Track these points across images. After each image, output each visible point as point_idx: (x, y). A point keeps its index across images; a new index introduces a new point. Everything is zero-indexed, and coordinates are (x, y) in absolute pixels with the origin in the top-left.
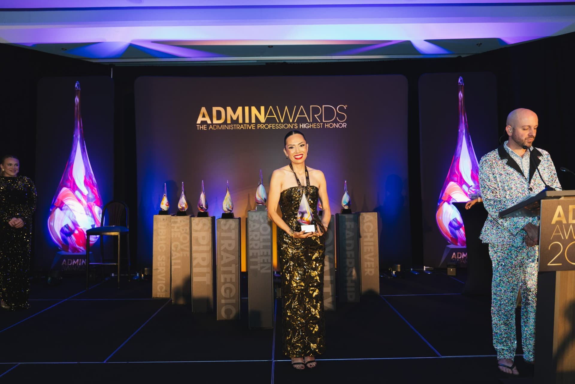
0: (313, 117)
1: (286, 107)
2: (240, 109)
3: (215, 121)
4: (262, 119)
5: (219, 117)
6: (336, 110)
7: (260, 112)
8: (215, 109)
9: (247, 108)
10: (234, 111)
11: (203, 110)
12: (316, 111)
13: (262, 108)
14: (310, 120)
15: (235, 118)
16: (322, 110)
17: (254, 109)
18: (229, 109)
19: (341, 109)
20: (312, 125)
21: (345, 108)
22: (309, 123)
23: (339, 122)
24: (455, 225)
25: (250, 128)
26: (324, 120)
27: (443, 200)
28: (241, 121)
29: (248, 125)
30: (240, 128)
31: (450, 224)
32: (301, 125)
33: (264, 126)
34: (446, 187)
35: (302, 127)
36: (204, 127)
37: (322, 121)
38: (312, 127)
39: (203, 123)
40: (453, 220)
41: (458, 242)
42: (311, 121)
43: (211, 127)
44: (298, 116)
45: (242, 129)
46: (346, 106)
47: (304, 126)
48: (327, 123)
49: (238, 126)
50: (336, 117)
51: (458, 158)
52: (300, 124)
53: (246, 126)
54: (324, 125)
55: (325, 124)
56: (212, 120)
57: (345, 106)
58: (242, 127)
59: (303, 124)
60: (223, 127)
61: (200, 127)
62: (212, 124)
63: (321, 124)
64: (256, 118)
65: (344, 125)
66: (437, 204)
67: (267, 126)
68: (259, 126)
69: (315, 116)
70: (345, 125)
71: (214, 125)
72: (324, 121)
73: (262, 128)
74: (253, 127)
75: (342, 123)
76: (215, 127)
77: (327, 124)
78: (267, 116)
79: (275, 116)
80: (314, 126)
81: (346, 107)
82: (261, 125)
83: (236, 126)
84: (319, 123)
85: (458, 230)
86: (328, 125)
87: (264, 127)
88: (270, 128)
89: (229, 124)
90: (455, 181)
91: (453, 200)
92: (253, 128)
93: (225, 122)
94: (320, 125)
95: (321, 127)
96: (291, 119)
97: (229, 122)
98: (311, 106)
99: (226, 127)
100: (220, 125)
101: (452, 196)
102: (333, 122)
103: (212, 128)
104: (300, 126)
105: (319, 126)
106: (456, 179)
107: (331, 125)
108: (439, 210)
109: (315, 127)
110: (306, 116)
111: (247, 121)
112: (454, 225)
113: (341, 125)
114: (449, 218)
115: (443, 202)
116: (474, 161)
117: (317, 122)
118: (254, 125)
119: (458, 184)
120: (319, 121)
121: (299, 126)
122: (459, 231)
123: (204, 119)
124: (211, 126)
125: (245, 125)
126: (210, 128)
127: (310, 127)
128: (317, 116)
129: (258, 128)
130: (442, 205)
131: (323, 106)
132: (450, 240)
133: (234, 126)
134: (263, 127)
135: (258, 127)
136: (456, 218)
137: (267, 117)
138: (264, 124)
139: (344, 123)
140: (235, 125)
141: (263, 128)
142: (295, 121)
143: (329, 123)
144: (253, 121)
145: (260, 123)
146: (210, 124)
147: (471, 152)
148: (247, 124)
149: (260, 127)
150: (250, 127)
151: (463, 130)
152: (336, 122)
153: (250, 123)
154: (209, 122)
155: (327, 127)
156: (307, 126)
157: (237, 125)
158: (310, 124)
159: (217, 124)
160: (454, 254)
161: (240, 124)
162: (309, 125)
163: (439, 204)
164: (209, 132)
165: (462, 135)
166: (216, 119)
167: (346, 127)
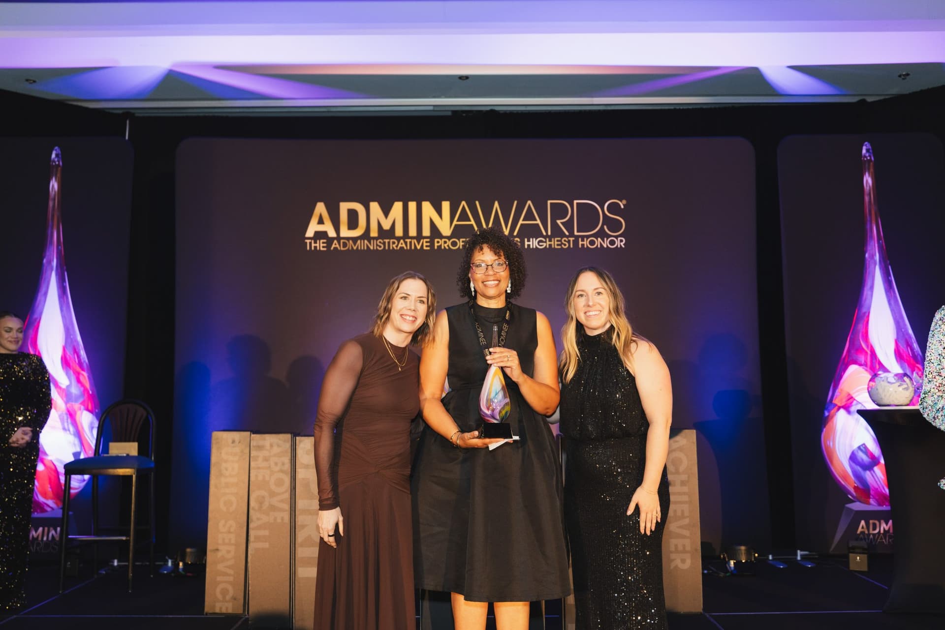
0: (554, 224)
1: (496, 204)
2: (398, 206)
3: (345, 232)
4: (445, 228)
5: (353, 222)
6: (603, 210)
7: (439, 212)
8: (344, 207)
9: (412, 206)
10: (386, 211)
11: (320, 208)
12: (559, 212)
13: (446, 206)
14: (546, 231)
15: (386, 226)
16: (572, 208)
17: (427, 206)
18: (375, 206)
19: (613, 208)
20: (550, 241)
21: (622, 207)
22: (545, 237)
23: (609, 236)
24: (862, 460)
25: (419, 247)
26: (578, 231)
27: (836, 405)
28: (399, 232)
29: (415, 241)
30: (397, 246)
31: (853, 458)
32: (529, 241)
33: (449, 243)
34: (841, 377)
35: (529, 245)
36: (321, 245)
37: (572, 234)
38: (550, 245)
39: (320, 235)
40: (859, 448)
41: (871, 497)
42: (549, 233)
43: (335, 245)
44: (521, 222)
45: (403, 247)
46: (624, 202)
47: (533, 243)
48: (583, 237)
49: (394, 243)
50: (602, 227)
51: (865, 313)
52: (526, 240)
53: (411, 243)
54: (576, 242)
55: (580, 239)
56: (337, 229)
57: (621, 201)
58: (402, 244)
59: (531, 239)
60: (362, 245)
61: (313, 245)
62: (339, 238)
63: (571, 239)
64: (433, 225)
65: (620, 243)
66: (824, 413)
67: (454, 244)
68: (438, 242)
69: (559, 222)
70: (621, 241)
71: (342, 241)
72: (576, 233)
73: (444, 247)
74: (425, 244)
75: (617, 237)
76: (345, 245)
77: (583, 240)
78: (455, 222)
79: (473, 222)
80: (555, 243)
81: (624, 205)
82: (442, 242)
83: (389, 243)
84: (567, 237)
85: (870, 471)
86: (586, 243)
87: (448, 246)
88: (461, 247)
89: (374, 238)
90: (860, 365)
91: (856, 404)
92: (425, 248)
93: (366, 235)
94: (569, 242)
95: (569, 245)
96: (506, 227)
97: (374, 233)
98: (549, 202)
99: (367, 246)
100: (355, 240)
101: (854, 396)
102: (596, 235)
103: (337, 246)
104: (526, 243)
105: (567, 243)
106: (862, 359)
107: (592, 243)
108: (827, 427)
109: (558, 245)
110: (539, 222)
111: (413, 232)
112: (860, 460)
113: (612, 243)
114: (851, 446)
115: (837, 407)
116: (900, 321)
117: (564, 235)
118: (428, 240)
119: (866, 370)
120: (567, 233)
121: (523, 243)
122: (872, 472)
123: (321, 228)
124: (335, 242)
125: (408, 241)
126: (333, 246)
127: (548, 247)
128: (562, 223)
129: (436, 248)
130: (835, 414)
131: (575, 202)
132: (854, 494)
133: (384, 243)
134: (446, 245)
135: (436, 245)
136: (864, 444)
137: (456, 225)
138: (449, 238)
139: (619, 239)
140: (387, 241)
141: (447, 248)
142: (515, 234)
143: (588, 237)
144: (426, 232)
145: (441, 236)
146: (333, 239)
147: (892, 302)
148: (412, 238)
149: (441, 245)
150: (419, 244)
151: (874, 254)
152: (602, 234)
153: (419, 236)
154: (332, 233)
155: (583, 245)
156: (541, 244)
157: (392, 241)
158: (548, 240)
159: (348, 239)
160: (863, 523)
161: (399, 239)
162: (546, 242)
163: (827, 414)
164: (331, 255)
165: (872, 266)
166: (346, 227)
167: (623, 246)
